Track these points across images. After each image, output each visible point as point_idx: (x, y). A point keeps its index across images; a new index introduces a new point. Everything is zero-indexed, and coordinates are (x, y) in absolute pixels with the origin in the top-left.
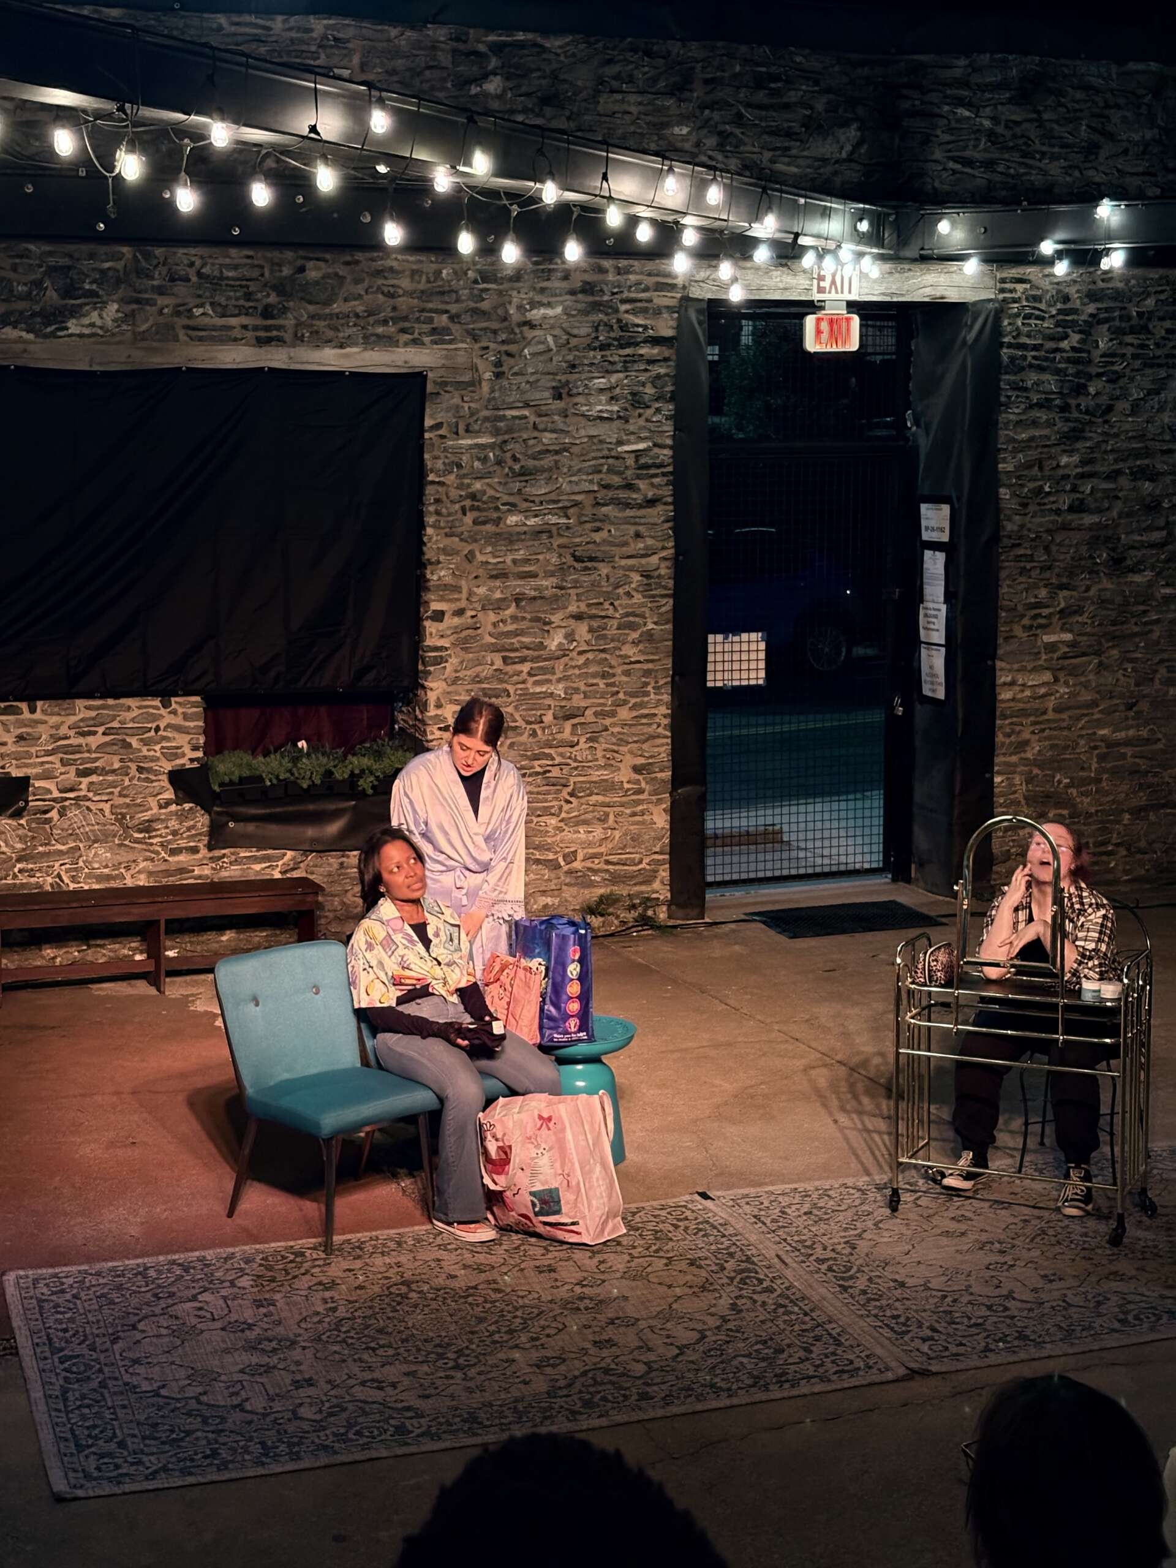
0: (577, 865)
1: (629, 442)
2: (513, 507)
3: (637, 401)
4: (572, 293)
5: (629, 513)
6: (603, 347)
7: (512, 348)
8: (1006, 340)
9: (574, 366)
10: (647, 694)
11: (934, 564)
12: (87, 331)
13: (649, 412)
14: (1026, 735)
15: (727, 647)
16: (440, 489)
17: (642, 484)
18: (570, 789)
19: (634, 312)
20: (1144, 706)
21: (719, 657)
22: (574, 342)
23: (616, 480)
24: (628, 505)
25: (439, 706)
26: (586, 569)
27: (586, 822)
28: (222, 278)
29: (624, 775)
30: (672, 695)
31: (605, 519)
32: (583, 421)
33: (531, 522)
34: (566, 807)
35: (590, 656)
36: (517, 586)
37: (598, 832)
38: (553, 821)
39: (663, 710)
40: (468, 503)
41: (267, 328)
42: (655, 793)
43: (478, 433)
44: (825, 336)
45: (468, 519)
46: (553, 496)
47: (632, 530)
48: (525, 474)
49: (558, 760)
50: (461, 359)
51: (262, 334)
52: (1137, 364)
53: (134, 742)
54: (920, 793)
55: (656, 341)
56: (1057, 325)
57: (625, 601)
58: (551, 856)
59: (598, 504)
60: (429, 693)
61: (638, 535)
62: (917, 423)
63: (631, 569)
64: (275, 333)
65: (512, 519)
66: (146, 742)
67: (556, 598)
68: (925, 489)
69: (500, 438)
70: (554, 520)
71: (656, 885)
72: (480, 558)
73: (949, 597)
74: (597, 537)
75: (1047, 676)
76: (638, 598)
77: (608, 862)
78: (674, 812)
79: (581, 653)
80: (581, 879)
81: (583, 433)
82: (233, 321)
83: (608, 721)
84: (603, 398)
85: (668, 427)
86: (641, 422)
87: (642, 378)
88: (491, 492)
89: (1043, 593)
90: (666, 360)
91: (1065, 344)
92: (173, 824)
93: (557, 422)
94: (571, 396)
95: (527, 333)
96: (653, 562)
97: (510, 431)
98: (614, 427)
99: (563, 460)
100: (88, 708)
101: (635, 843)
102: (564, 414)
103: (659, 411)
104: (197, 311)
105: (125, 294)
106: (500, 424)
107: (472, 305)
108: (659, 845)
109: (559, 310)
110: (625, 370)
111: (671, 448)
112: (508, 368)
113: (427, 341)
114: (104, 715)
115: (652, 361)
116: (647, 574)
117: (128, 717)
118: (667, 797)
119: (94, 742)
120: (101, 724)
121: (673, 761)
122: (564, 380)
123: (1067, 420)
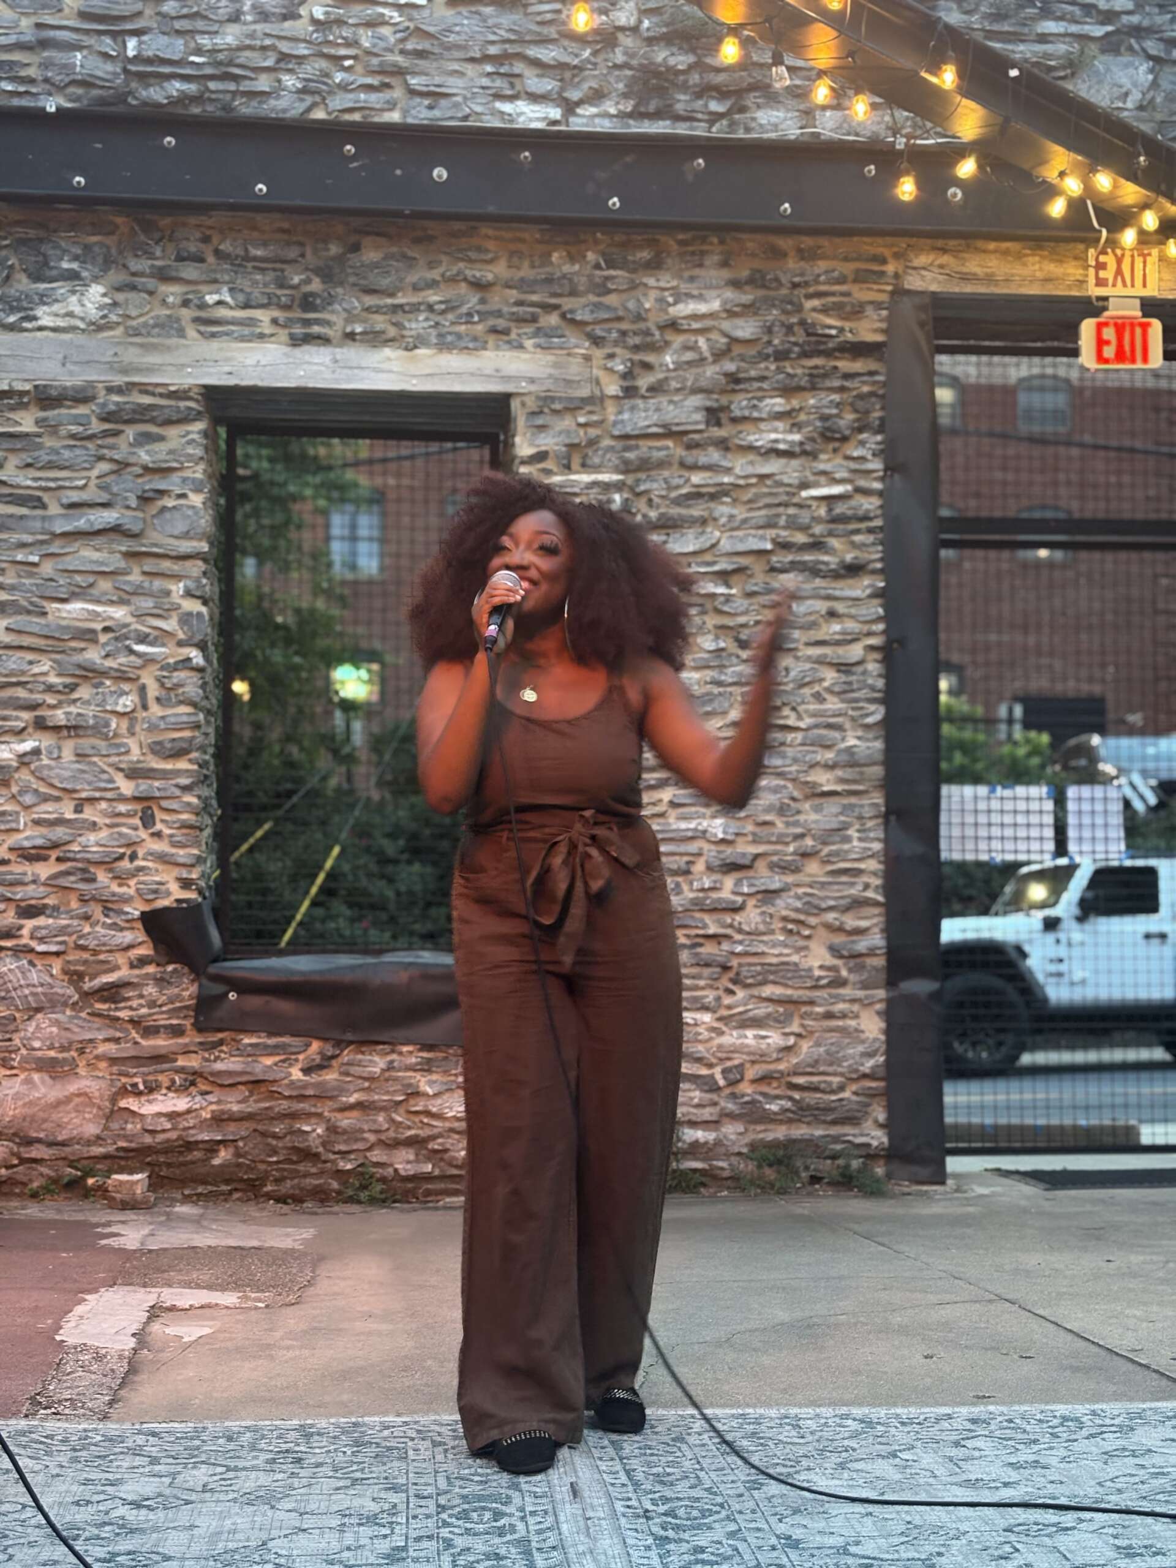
0: (746, 1088)
1: (816, 485)
3: (830, 430)
4: (735, 284)
5: (818, 582)
6: (781, 356)
7: (650, 358)
9: (738, 381)
10: (848, 840)
12: (61, 323)
13: (847, 448)
17: (835, 543)
18: (731, 974)
19: (825, 310)
22: (737, 350)
24: (814, 571)
27: (756, 1023)
28: (247, 258)
29: (815, 958)
30: (886, 841)
32: (751, 457)
38: (707, 1017)
39: (873, 865)
41: (307, 323)
42: (865, 986)
43: (597, 469)
44: (1109, 352)
46: (708, 558)
47: (822, 606)
48: (665, 523)
49: (712, 930)
50: (575, 368)
51: (298, 330)
53: (101, 876)
55: (859, 350)
57: (814, 706)
58: (704, 1072)
59: (772, 569)
61: (832, 614)
63: (820, 661)
64: (316, 329)
66: (120, 878)
69: (630, 479)
71: (868, 1125)
76: (833, 704)
77: (791, 1086)
78: (889, 1015)
80: (753, 1114)
81: (750, 470)
82: (264, 316)
83: (790, 879)
84: (780, 425)
85: (877, 465)
86: (838, 461)
87: (838, 398)
90: (871, 373)
92: (150, 990)
93: (714, 456)
94: (734, 420)
95: (669, 336)
96: (856, 651)
97: (645, 466)
98: (795, 463)
99: (723, 510)
100: (37, 822)
101: (833, 1059)
102: (723, 445)
103: (862, 443)
104: (210, 299)
105: (116, 276)
106: (631, 455)
107: (592, 298)
108: (868, 1065)
109: (715, 305)
110: (813, 388)
111: (880, 494)
112: (643, 382)
113: (529, 343)
114: (60, 833)
115: (847, 376)
116: (844, 667)
117: (92, 837)
118: (881, 993)
119: (44, 870)
120: (55, 846)
121: (889, 939)
122: (724, 400)
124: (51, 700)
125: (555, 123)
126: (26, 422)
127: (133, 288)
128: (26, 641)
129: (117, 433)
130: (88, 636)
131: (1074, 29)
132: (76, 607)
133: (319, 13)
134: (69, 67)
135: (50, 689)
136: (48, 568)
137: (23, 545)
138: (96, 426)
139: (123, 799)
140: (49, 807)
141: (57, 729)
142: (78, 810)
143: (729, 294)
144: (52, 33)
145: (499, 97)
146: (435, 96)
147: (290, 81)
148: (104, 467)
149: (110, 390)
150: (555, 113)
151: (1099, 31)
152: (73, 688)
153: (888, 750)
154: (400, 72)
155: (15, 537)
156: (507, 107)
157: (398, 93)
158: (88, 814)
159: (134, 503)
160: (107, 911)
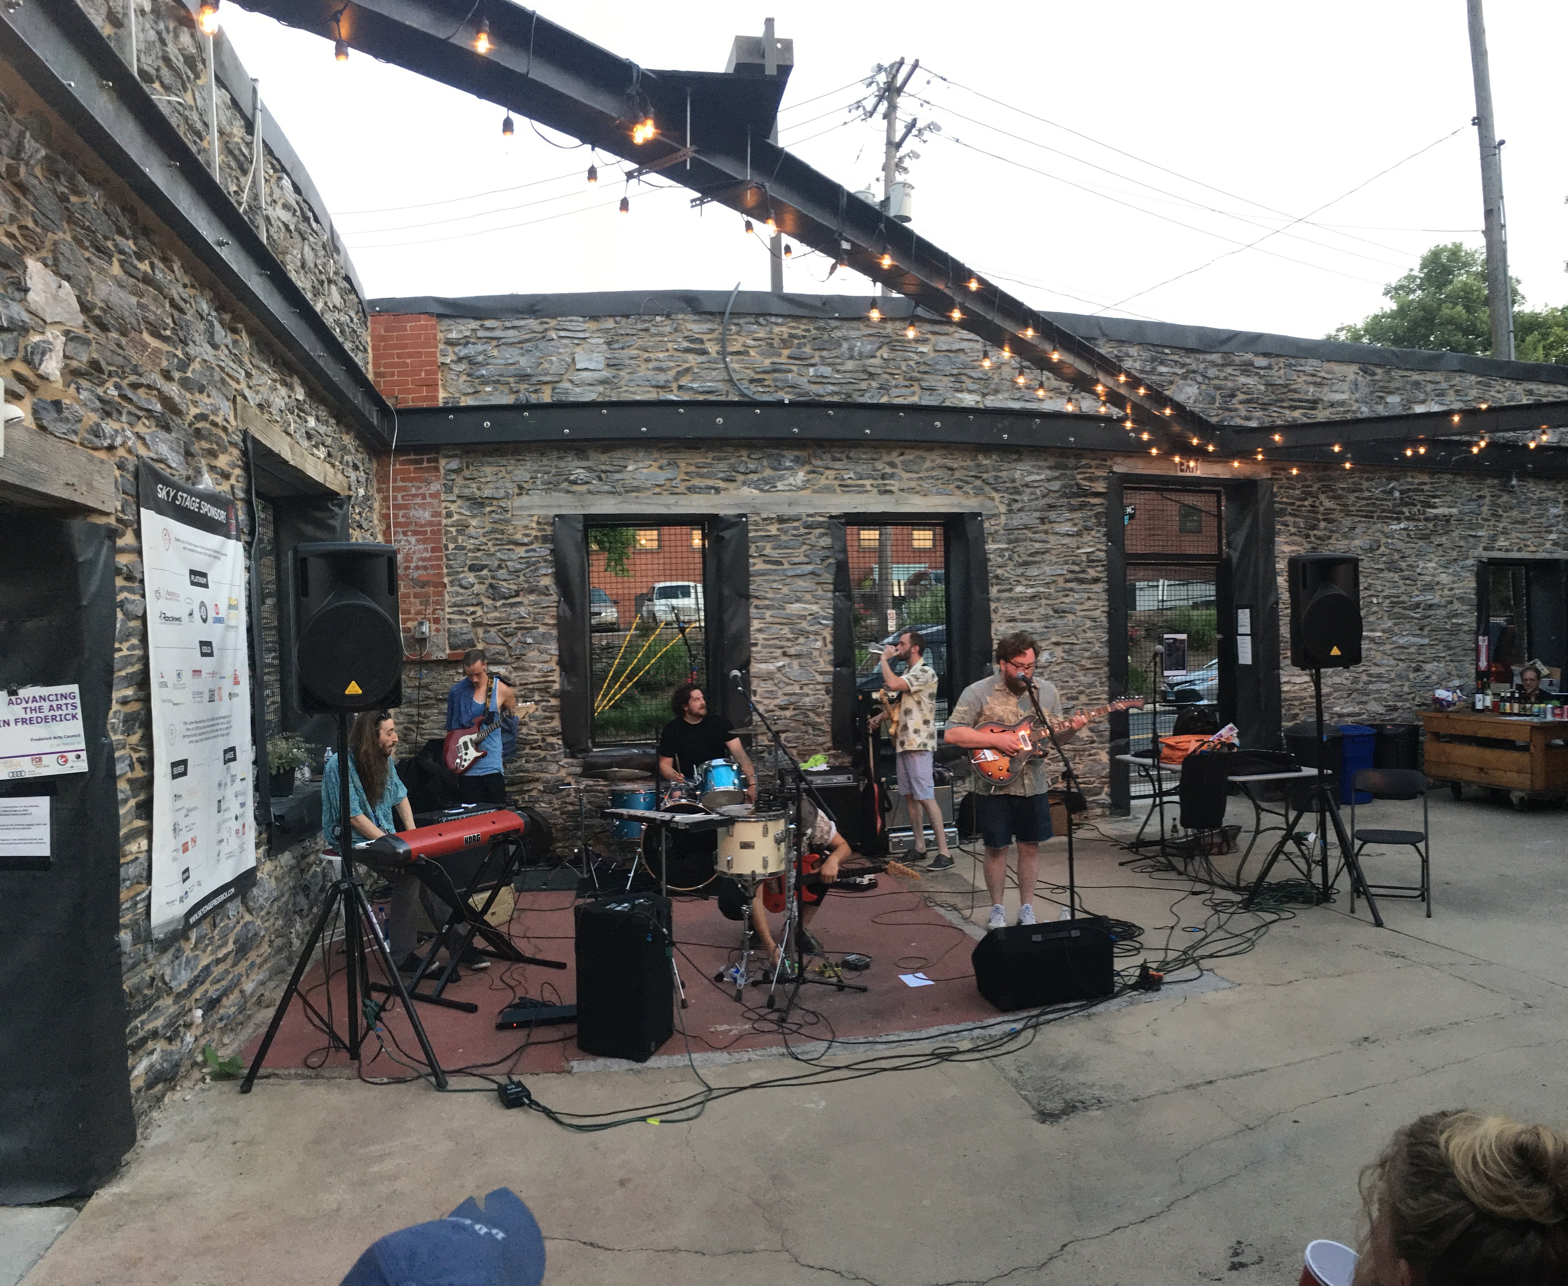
1: (1082, 548)
2: (1020, 583)
3: (1087, 526)
4: (1050, 468)
5: (1084, 586)
6: (1068, 497)
7: (1017, 497)
8: (1277, 499)
9: (1051, 506)
10: (1096, 686)
12: (787, 488)
13: (1093, 533)
14: (1297, 711)
19: (1084, 479)
20: (1354, 695)
22: (1052, 494)
23: (1077, 568)
24: (1083, 582)
26: (1061, 617)
28: (860, 459)
30: (1110, 687)
31: (1072, 590)
32: (1058, 537)
35: (1064, 665)
39: (1104, 696)
40: (995, 581)
41: (885, 485)
42: (1101, 743)
43: (999, 542)
45: (995, 590)
46: (1041, 577)
47: (1086, 595)
48: (1026, 564)
50: (989, 502)
51: (882, 488)
52: (1342, 515)
53: (811, 715)
55: (1097, 495)
56: (1303, 492)
57: (1082, 635)
59: (1066, 581)
61: (1089, 599)
62: (1229, 545)
63: (1086, 617)
64: (888, 488)
65: (1019, 589)
66: (818, 715)
67: (1042, 634)
69: (1011, 546)
70: (1042, 590)
71: (1101, 794)
72: (1001, 611)
74: (1066, 600)
78: (1110, 752)
81: (1057, 542)
82: (868, 483)
83: (1075, 702)
84: (1069, 524)
85: (1104, 539)
86: (1090, 538)
87: (1090, 513)
88: (1006, 575)
90: (1102, 504)
91: (1306, 503)
93: (1043, 536)
94: (1051, 522)
95: (1025, 489)
96: (1097, 613)
97: (1017, 540)
98: (1075, 539)
99: (1047, 557)
100: (785, 695)
101: (1091, 772)
102: (1046, 532)
103: (1099, 531)
104: (846, 477)
105: (808, 468)
106: (1011, 537)
107: (994, 473)
108: (1104, 773)
109: (1043, 477)
110: (1081, 509)
111: (1106, 551)
112: (1016, 506)
113: (971, 492)
114: (793, 699)
115: (1095, 505)
116: (1094, 620)
117: (807, 700)
118: (1108, 745)
119: (788, 713)
120: (792, 704)
121: (1111, 725)
122: (1046, 514)
123: (1310, 542)
124: (789, 644)
125: (978, 402)
126: (773, 529)
127: (814, 472)
128: (779, 620)
129: (810, 533)
130: (803, 617)
131: (1172, 370)
132: (797, 605)
133: (885, 356)
134: (785, 381)
135: (788, 640)
136: (785, 590)
137: (775, 581)
138: (803, 531)
139: (819, 683)
140: (789, 688)
141: (790, 656)
142: (801, 688)
143: (1048, 472)
144: (778, 366)
145: (957, 391)
146: (931, 389)
147: (874, 384)
148: (805, 547)
149: (808, 515)
150: (979, 398)
151: (1180, 371)
152: (797, 639)
153: (1110, 652)
154: (918, 380)
155: (773, 577)
156: (959, 395)
157: (916, 388)
158: (806, 690)
159: (819, 562)
160: (814, 729)
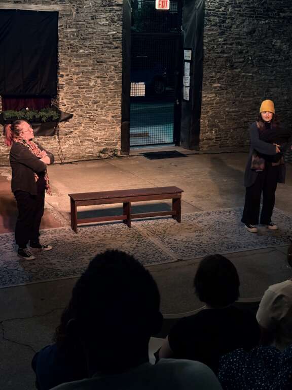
0: (98, 141)
1: (111, 32)
2: (81, 48)
3: (113, 21)
5: (111, 50)
6: (104, 6)
7: (80, 6)
8: (206, 8)
9: (97, 11)
10: (115, 97)
11: (187, 66)
13: (116, 24)
14: (208, 110)
15: (136, 86)
16: (62, 42)
17: (114, 43)
18: (95, 122)
20: (237, 103)
21: (134, 89)
22: (97, 4)
24: (110, 48)
25: (62, 99)
26: (100, 65)
27: (100, 130)
29: (110, 118)
30: (122, 98)
31: (105, 51)
32: (99, 26)
33: (86, 52)
34: (95, 126)
35: (101, 87)
36: (82, 69)
37: (103, 133)
38: (92, 130)
39: (119, 102)
40: (69, 46)
42: (117, 123)
43: (72, 28)
44: (161, 6)
45: (69, 51)
46: (91, 45)
48: (84, 39)
49: (93, 114)
50: (68, 8)
52: (238, 15)
54: (182, 124)
55: (118, 5)
56: (219, 5)
57: (110, 73)
58: (91, 138)
59: (103, 48)
60: (60, 96)
61: (113, 56)
62: (183, 29)
63: (111, 65)
65: (81, 51)
67: (92, 72)
68: (185, 46)
69: (78, 30)
70: (92, 52)
71: (117, 146)
72: (73, 61)
73: (191, 74)
74: (103, 56)
75: (214, 95)
76: (113, 73)
77: (105, 140)
78: (122, 128)
79: (99, 86)
80: (99, 144)
81: (99, 29)
83: (105, 104)
84: (104, 20)
85: (121, 28)
86: (114, 26)
87: (114, 15)
88: (75, 44)
89: (214, 74)
90: (120, 10)
91: (221, 10)
93: (93, 26)
94: (96, 19)
95: (85, 2)
96: (117, 63)
97: (80, 27)
98: (107, 27)
99: (94, 36)
102: (94, 24)
103: (119, 24)
106: (78, 25)
108: (118, 136)
110: (110, 12)
111: (122, 33)
112: (80, 11)
115: (116, 11)
116: (115, 66)
118: (120, 124)
121: (122, 114)
122: (94, 15)
123: (221, 29)
153: (123, 81)
